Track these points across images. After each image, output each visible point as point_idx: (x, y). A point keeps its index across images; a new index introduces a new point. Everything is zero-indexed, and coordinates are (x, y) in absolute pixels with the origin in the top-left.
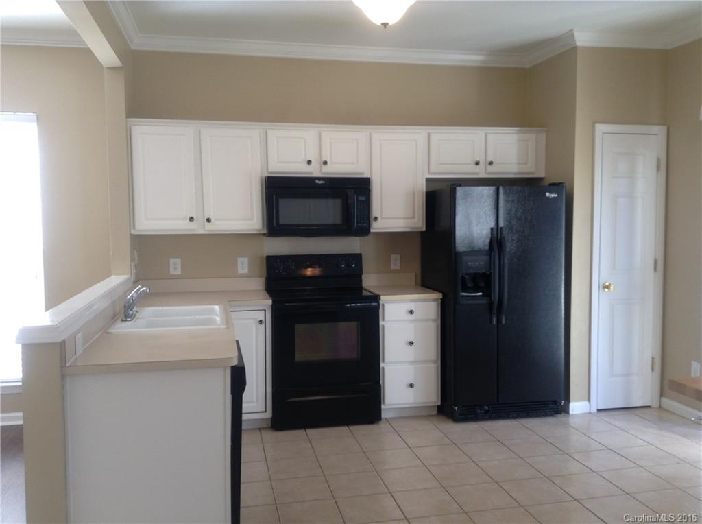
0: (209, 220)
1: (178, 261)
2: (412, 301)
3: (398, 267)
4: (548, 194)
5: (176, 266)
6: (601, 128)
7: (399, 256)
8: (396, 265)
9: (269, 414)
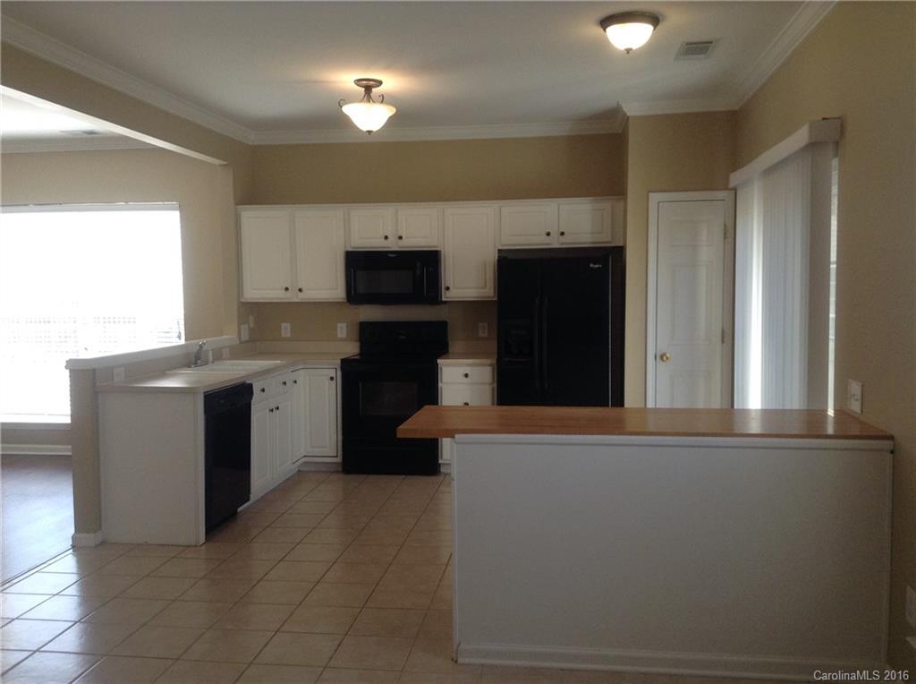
0: (300, 290)
1: (288, 325)
2: (469, 365)
3: (486, 335)
4: (591, 265)
5: (286, 329)
6: (655, 198)
7: (486, 325)
8: (484, 332)
9: (339, 459)
